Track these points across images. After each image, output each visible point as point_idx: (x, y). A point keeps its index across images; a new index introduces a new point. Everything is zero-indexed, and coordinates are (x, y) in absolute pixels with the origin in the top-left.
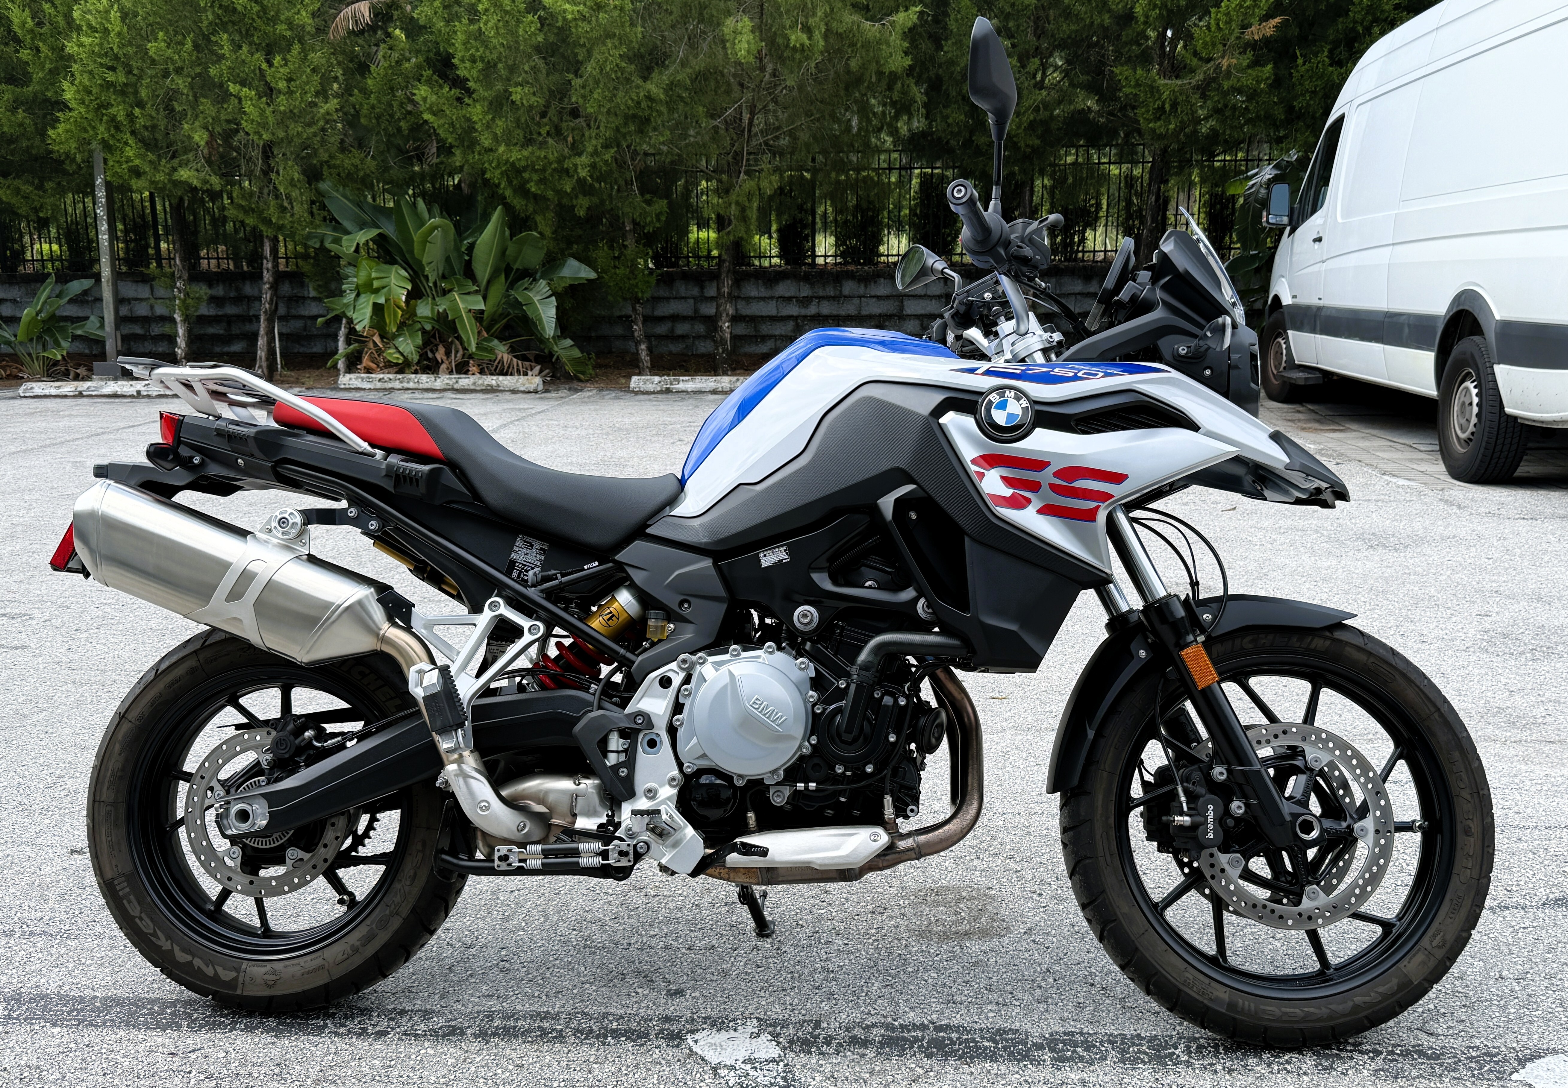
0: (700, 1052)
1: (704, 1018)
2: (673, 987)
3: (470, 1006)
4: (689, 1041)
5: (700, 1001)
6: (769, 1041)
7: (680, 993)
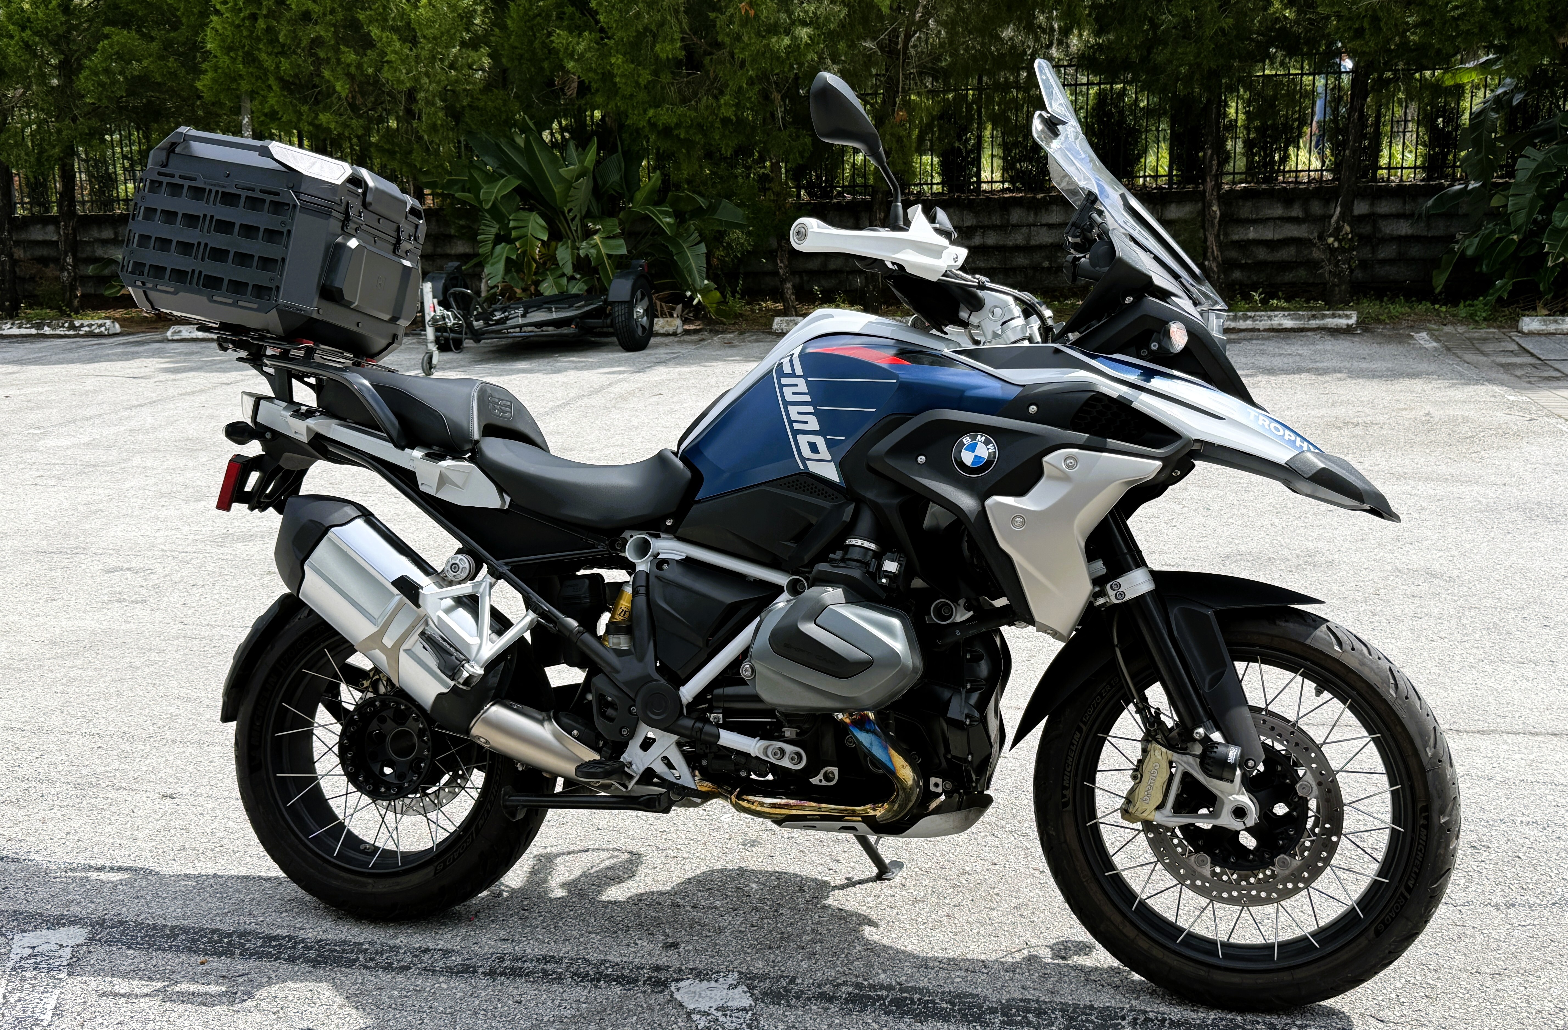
0: (679, 999)
1: (692, 969)
2: (670, 940)
3: (487, 948)
4: (673, 988)
6: (745, 992)
7: (675, 945)
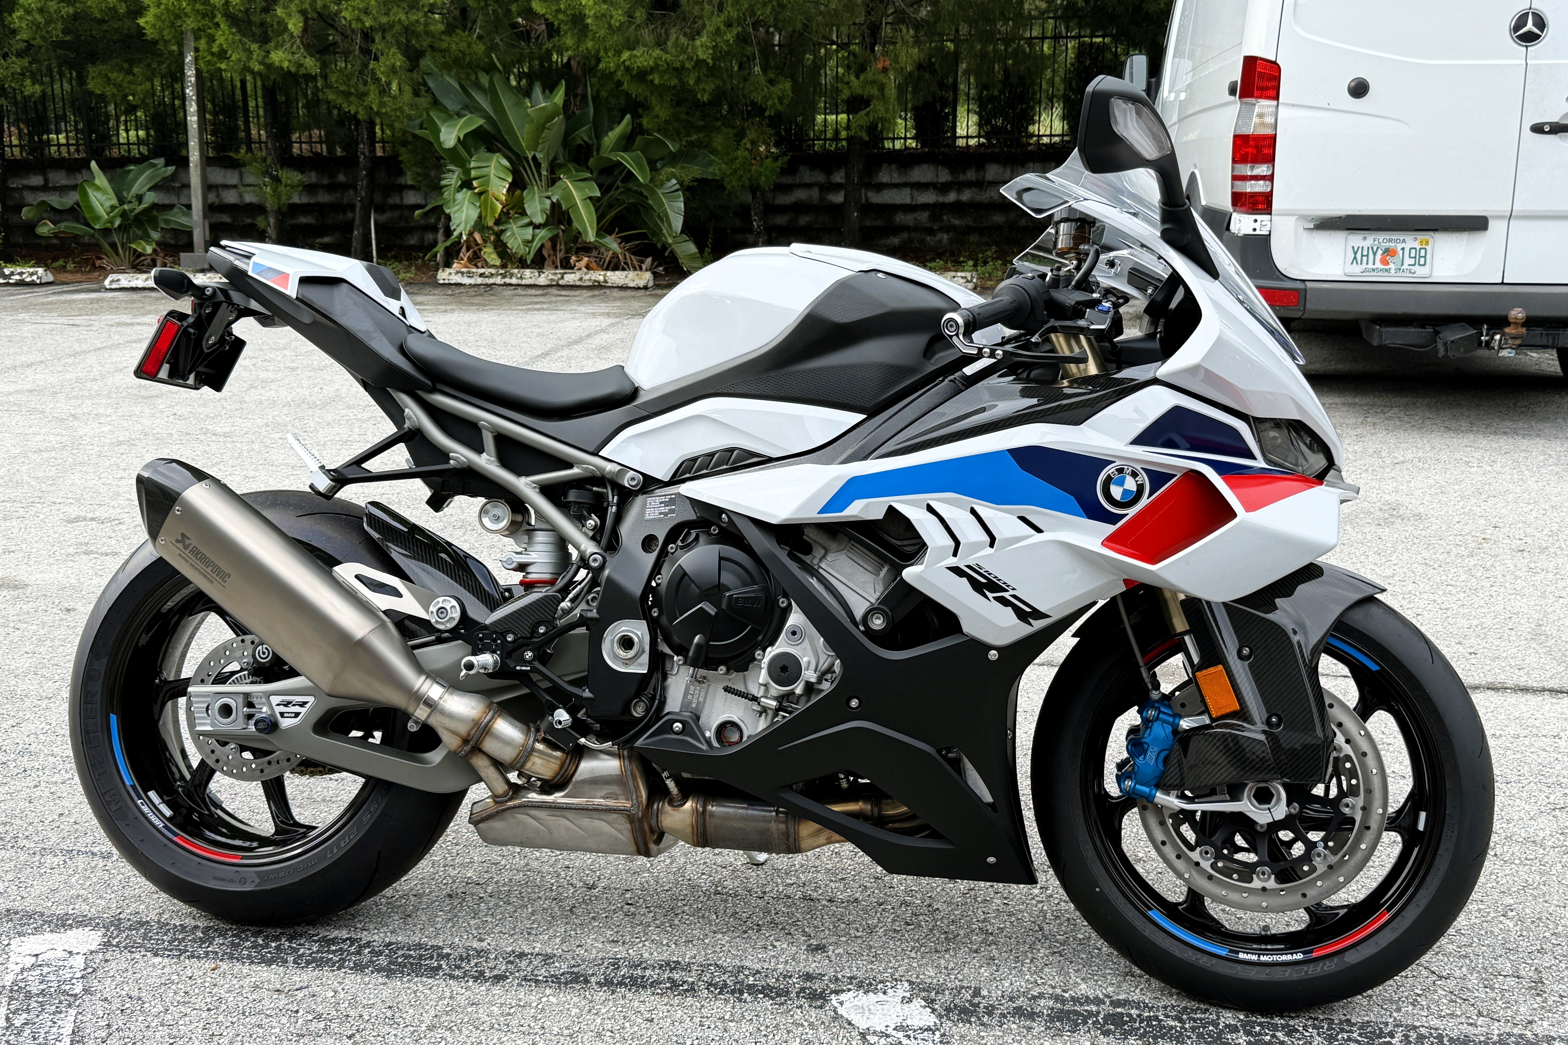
0: (846, 1016)
1: (850, 978)
2: (814, 942)
3: (594, 952)
4: (834, 1002)
5: (844, 959)
6: (925, 1007)
7: (820, 948)
